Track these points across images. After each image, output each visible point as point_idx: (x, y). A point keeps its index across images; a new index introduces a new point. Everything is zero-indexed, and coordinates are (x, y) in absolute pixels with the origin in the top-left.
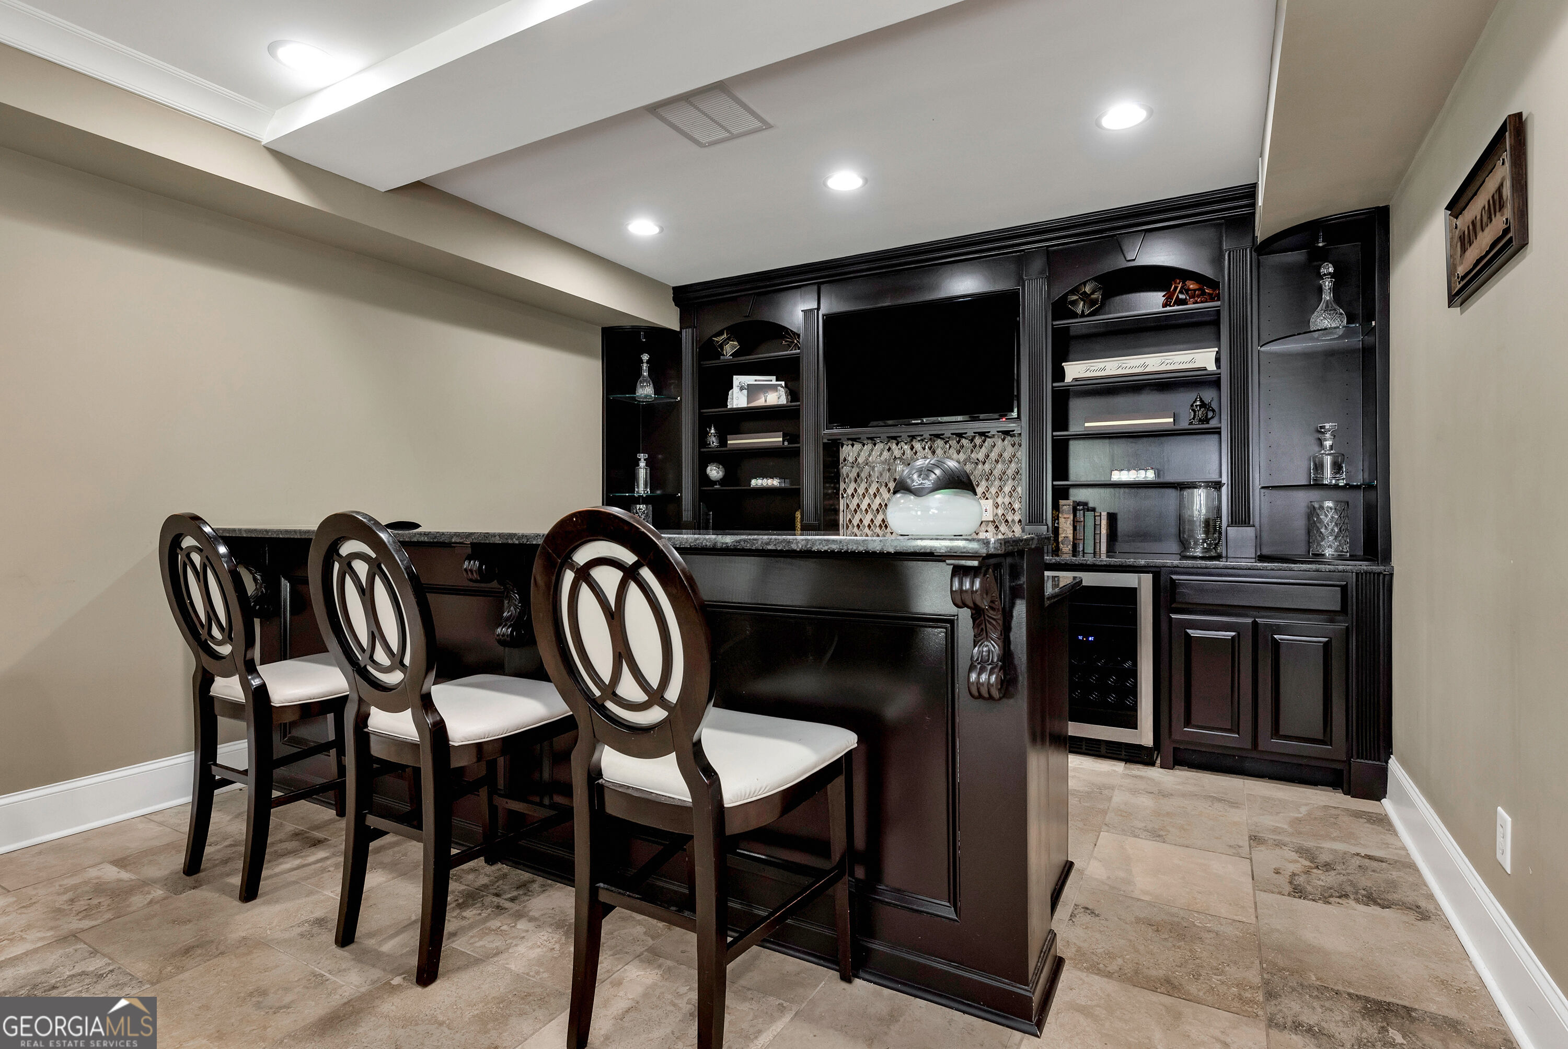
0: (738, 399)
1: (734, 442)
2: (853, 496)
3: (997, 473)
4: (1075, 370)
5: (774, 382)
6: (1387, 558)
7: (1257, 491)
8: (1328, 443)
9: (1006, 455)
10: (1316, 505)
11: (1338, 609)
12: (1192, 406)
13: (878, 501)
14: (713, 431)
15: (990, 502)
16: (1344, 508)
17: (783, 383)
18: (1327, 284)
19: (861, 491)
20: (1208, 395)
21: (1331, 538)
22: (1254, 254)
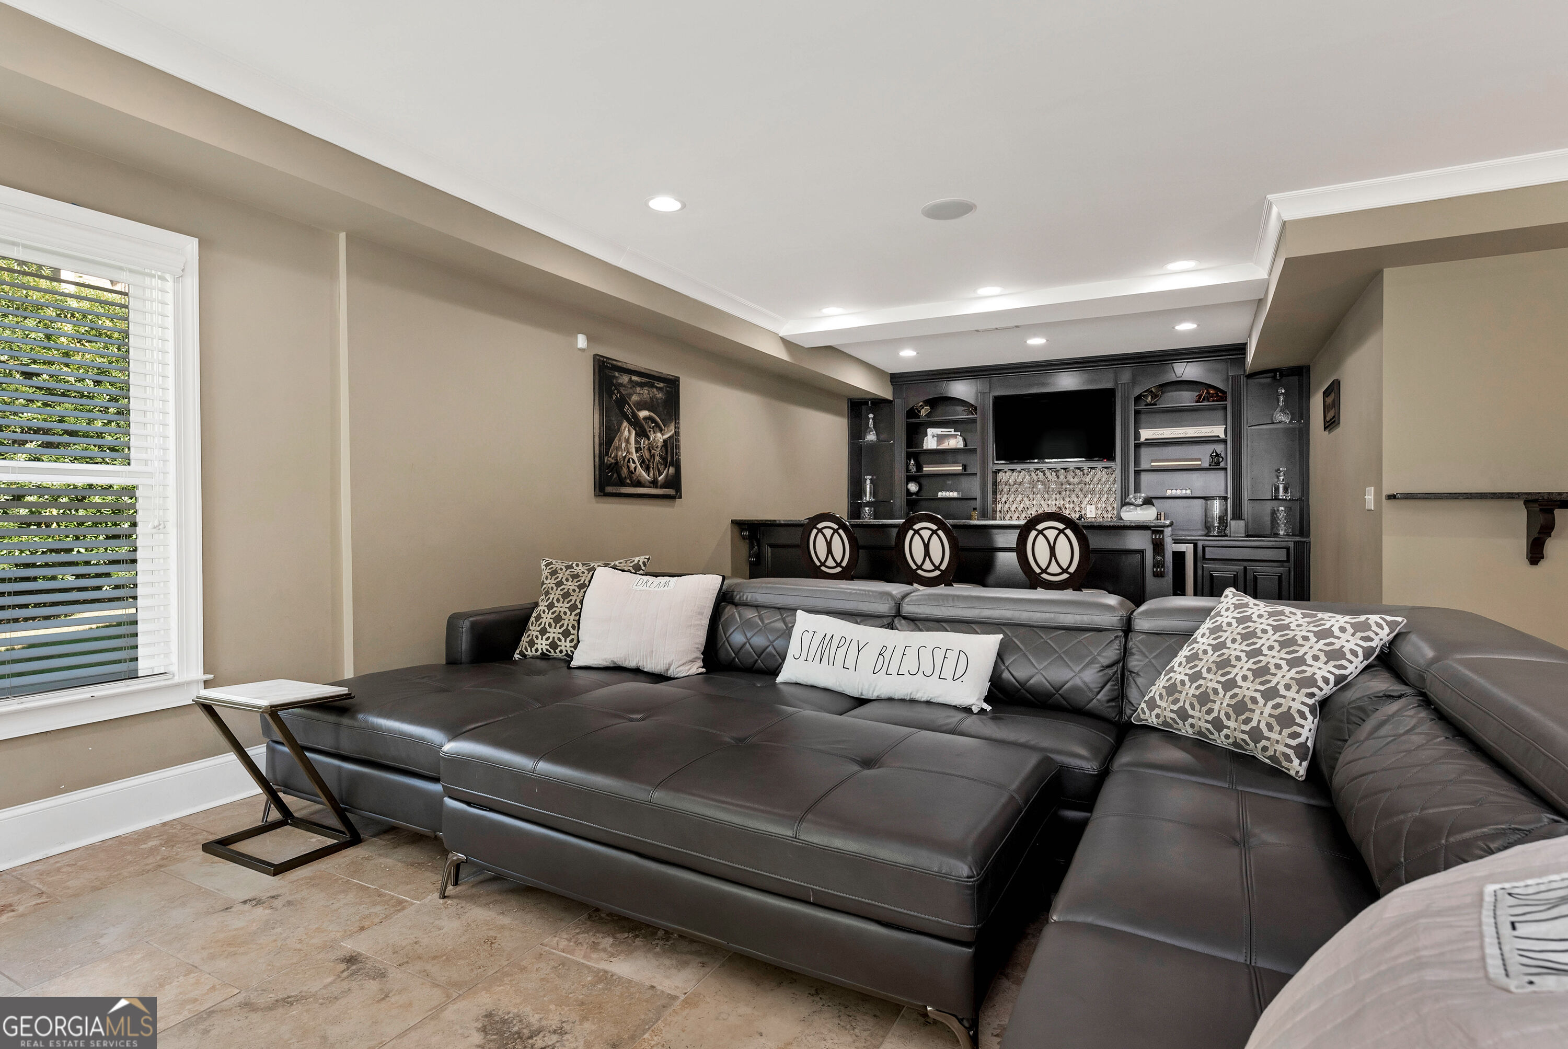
0: (930, 442)
1: (927, 469)
2: (1006, 502)
3: (1097, 490)
4: (1146, 434)
5: (953, 433)
6: (1308, 536)
7: (1246, 502)
8: (1281, 478)
9: (1103, 480)
10: (1276, 509)
11: (1285, 559)
12: (1211, 455)
13: (1022, 505)
14: (912, 462)
15: (1093, 507)
16: (1289, 510)
17: (959, 433)
18: (1282, 398)
19: (1011, 499)
20: (1220, 448)
21: (1283, 525)
22: (1245, 379)
